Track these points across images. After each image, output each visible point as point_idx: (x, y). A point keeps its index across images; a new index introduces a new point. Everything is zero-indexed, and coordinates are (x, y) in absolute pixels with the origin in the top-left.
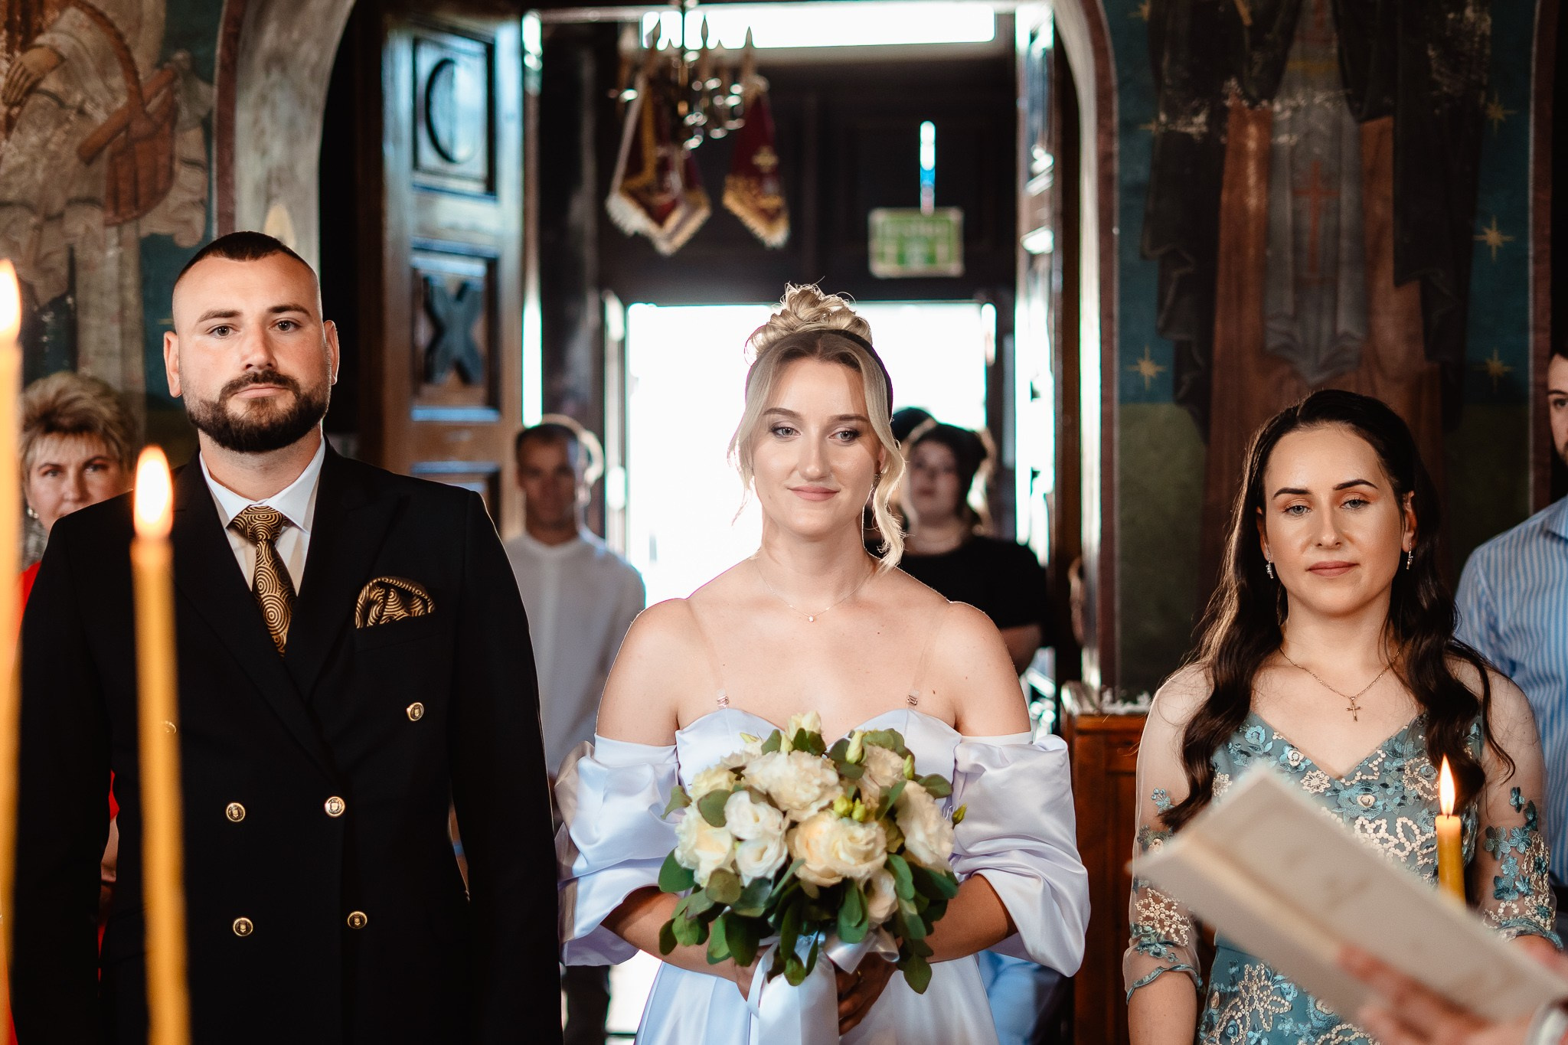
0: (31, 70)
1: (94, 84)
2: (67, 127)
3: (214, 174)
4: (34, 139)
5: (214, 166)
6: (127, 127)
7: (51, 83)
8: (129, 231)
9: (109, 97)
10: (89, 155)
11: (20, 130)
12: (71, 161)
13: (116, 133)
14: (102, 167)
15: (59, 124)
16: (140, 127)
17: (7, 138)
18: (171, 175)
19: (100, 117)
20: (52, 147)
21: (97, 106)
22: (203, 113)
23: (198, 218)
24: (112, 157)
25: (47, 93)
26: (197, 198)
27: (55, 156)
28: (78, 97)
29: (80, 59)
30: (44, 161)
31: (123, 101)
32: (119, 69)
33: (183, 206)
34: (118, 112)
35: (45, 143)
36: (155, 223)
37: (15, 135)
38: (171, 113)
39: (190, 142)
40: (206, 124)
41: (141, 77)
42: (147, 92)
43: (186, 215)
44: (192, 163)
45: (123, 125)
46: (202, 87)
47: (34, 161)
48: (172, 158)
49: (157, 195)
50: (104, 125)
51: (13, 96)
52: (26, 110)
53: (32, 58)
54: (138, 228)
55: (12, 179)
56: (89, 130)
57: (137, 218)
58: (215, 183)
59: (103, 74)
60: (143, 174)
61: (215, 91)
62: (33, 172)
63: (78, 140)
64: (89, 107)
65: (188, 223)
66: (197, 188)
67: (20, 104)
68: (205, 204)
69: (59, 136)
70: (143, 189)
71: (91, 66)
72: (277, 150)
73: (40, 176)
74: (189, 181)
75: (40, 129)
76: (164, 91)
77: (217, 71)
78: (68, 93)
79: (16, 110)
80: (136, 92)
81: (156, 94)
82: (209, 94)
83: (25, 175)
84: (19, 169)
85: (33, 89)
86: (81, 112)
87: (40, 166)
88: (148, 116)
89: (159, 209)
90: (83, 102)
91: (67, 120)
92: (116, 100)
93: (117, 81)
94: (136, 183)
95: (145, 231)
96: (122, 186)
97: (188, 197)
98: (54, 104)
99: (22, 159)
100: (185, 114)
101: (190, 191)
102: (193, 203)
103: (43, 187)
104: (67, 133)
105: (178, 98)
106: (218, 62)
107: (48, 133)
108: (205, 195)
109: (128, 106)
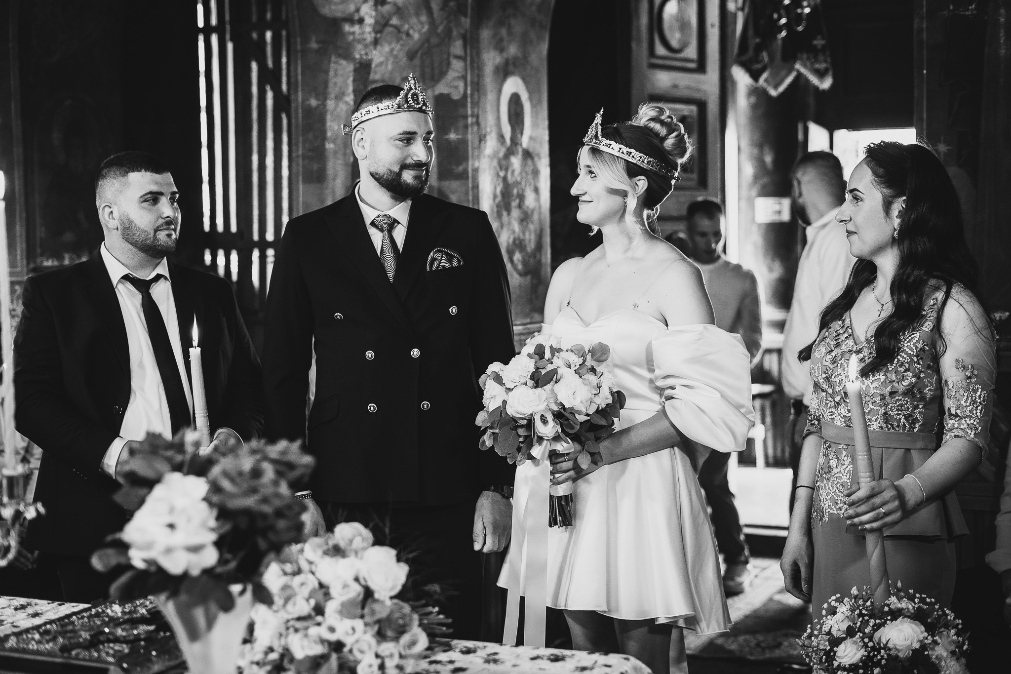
0: (386, 15)
1: (414, 21)
2: (401, 42)
3: (468, 62)
4: (387, 49)
5: (469, 59)
6: (428, 40)
7: (395, 21)
8: (430, 92)
9: (420, 26)
10: (411, 56)
11: (381, 45)
12: (404, 60)
13: (423, 44)
14: (417, 61)
15: (398, 41)
16: (434, 40)
17: (375, 49)
18: (449, 64)
19: (416, 36)
20: (395, 52)
21: (414, 31)
22: (462, 31)
23: (461, 85)
24: (422, 56)
25: (392, 26)
26: (460, 75)
27: (396, 57)
28: (406, 27)
29: (407, 8)
30: (391, 60)
31: (426, 28)
32: (424, 12)
33: (455, 79)
34: (425, 33)
35: (392, 50)
36: (442, 88)
37: (379, 47)
38: (448, 33)
39: (457, 47)
40: (464, 38)
41: (435, 15)
42: (438, 22)
43: (456, 83)
44: (458, 57)
45: (426, 40)
46: (463, 19)
47: (387, 59)
48: (449, 55)
49: (443, 74)
50: (419, 39)
51: (378, 28)
52: (384, 35)
53: (386, 9)
54: (434, 91)
55: (378, 69)
56: (411, 43)
57: (433, 86)
58: (469, 67)
59: (417, 15)
60: (436, 64)
61: (468, 20)
62: (387, 65)
63: (407, 48)
64: (411, 32)
65: (456, 87)
66: (460, 70)
67: (380, 32)
68: (464, 78)
69: (398, 47)
70: (436, 71)
71: (412, 11)
72: (513, 50)
73: (390, 67)
74: (457, 66)
75: (390, 43)
76: (445, 22)
77: (469, 11)
78: (402, 25)
79: (378, 36)
80: (433, 23)
81: (441, 23)
82: (466, 22)
83: (383, 67)
84: (381, 64)
85: (386, 24)
86: (408, 34)
87: (390, 63)
88: (438, 35)
89: (443, 81)
90: (408, 30)
91: (402, 39)
92: (423, 28)
93: (424, 18)
94: (433, 69)
95: (437, 92)
96: (427, 70)
97: (456, 74)
98: (396, 31)
99: (382, 59)
100: (455, 33)
101: (458, 72)
102: (459, 77)
103: (391, 72)
104: (402, 45)
105: (452, 25)
106: (469, 6)
107: (393, 45)
108: (464, 73)
109: (429, 30)
